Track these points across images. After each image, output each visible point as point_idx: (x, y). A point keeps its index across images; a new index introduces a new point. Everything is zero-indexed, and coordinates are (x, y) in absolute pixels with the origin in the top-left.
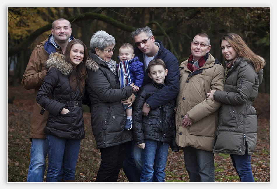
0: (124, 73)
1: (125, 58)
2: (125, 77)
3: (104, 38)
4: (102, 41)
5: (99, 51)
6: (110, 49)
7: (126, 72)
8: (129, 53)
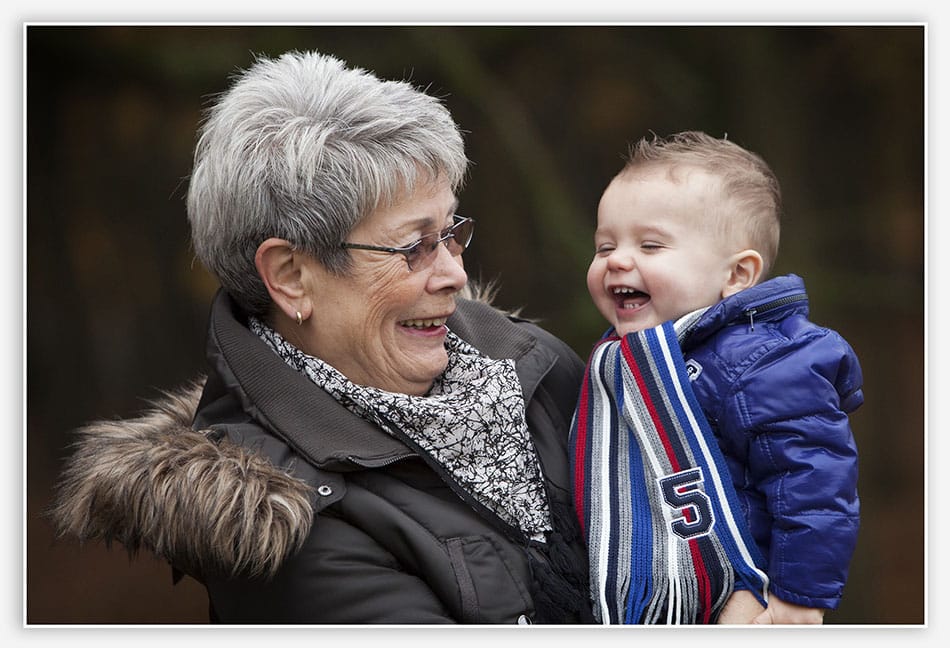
0: (658, 468)
1: (631, 280)
2: (669, 522)
3: (334, 114)
4: (304, 149)
5: (298, 273)
6: (425, 225)
7: (677, 460)
8: (665, 225)
